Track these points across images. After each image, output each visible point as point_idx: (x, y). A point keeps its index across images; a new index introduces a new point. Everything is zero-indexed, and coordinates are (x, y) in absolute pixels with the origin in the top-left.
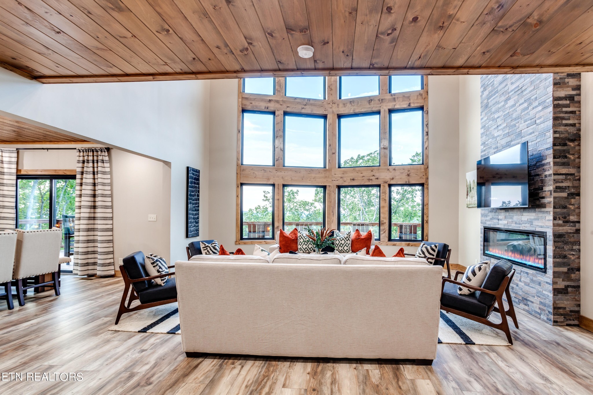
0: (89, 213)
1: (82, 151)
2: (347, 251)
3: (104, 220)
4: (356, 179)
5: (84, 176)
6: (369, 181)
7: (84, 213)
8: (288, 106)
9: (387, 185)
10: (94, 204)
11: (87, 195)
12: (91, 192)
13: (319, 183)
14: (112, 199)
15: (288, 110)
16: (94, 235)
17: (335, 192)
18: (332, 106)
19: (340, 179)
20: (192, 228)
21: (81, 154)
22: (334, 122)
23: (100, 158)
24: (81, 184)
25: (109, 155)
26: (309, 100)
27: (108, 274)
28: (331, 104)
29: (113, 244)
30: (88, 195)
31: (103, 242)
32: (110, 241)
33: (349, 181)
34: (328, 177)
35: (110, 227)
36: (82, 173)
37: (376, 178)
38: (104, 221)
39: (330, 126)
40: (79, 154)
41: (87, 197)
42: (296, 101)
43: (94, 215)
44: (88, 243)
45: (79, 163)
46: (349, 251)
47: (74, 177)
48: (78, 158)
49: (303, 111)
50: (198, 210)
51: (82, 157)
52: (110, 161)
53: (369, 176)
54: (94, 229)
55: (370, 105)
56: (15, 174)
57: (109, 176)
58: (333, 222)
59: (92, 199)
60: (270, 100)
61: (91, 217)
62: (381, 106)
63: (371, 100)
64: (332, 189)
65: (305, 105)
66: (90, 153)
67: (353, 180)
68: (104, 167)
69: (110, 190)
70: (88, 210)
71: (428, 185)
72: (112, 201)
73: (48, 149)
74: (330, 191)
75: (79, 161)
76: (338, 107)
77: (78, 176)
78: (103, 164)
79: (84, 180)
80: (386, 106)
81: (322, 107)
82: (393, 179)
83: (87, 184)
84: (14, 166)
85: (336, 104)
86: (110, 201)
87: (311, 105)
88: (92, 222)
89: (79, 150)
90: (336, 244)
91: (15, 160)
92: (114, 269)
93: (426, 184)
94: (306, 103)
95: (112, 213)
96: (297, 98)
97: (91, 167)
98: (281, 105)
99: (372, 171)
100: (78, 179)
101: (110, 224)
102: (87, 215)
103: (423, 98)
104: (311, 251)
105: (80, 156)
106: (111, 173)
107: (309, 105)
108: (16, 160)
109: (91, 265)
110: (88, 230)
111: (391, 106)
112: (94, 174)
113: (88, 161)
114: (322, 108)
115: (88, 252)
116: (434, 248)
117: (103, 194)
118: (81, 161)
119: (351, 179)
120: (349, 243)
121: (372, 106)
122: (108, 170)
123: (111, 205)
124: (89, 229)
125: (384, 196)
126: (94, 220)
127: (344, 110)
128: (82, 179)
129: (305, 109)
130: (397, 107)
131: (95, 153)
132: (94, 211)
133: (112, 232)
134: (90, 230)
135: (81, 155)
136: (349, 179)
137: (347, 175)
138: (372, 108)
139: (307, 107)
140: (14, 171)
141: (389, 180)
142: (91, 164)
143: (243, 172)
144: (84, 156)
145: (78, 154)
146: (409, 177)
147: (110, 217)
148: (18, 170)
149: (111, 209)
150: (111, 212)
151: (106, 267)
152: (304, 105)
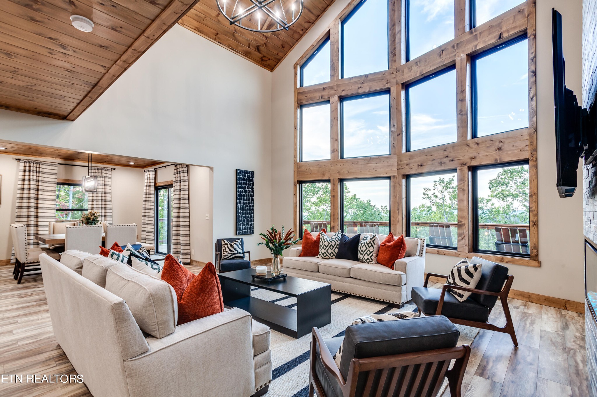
1: (176, 165)
2: (368, 261)
3: (185, 218)
4: (425, 164)
6: (441, 165)
8: (342, 89)
9: (466, 167)
12: (179, 197)
13: (380, 175)
15: (343, 94)
16: (179, 230)
17: (400, 184)
18: (396, 75)
19: (405, 166)
20: (243, 226)
21: (176, 168)
22: (399, 95)
23: (182, 169)
24: (174, 191)
26: (367, 76)
28: (395, 72)
29: (190, 238)
30: (177, 199)
31: (184, 235)
32: (187, 235)
33: (416, 167)
34: (392, 165)
35: (188, 224)
37: (451, 159)
39: (394, 100)
42: (352, 81)
43: (180, 214)
44: (177, 236)
46: (370, 261)
47: (171, 186)
49: (361, 91)
50: (253, 209)
53: (442, 158)
54: (179, 225)
55: (441, 58)
57: (187, 183)
58: (398, 222)
59: (179, 202)
60: (324, 88)
61: (178, 216)
62: (455, 55)
63: (443, 51)
64: (397, 181)
65: (363, 83)
66: (179, 166)
67: (421, 165)
68: (185, 176)
69: (188, 194)
71: (536, 160)
73: (166, 166)
74: (395, 183)
75: (174, 173)
76: (403, 75)
80: (463, 52)
81: (383, 79)
82: (474, 158)
83: (177, 190)
84: (153, 181)
85: (401, 72)
86: (188, 203)
87: (370, 81)
88: (178, 219)
90: (362, 250)
92: (190, 258)
93: (531, 160)
94: (364, 80)
96: (353, 77)
97: (179, 177)
98: (336, 90)
99: (445, 150)
102: (177, 214)
103: (524, 16)
104: (332, 257)
105: (175, 170)
107: (367, 82)
108: (154, 177)
111: (470, 49)
112: (180, 182)
113: (178, 173)
114: (383, 81)
115: (178, 243)
116: (472, 270)
117: (183, 198)
119: (418, 165)
120: (371, 251)
121: (444, 58)
123: (188, 206)
125: (463, 184)
126: (180, 218)
127: (409, 76)
128: (175, 187)
129: (362, 88)
130: (481, 46)
132: (179, 211)
133: (189, 228)
134: (177, 226)
136: (416, 165)
137: (415, 160)
138: (444, 61)
139: (365, 84)
140: (153, 184)
141: (469, 160)
143: (299, 170)
145: (174, 168)
146: (500, 152)
147: (187, 216)
148: (155, 183)
149: (188, 210)
151: (184, 256)
152: (360, 83)
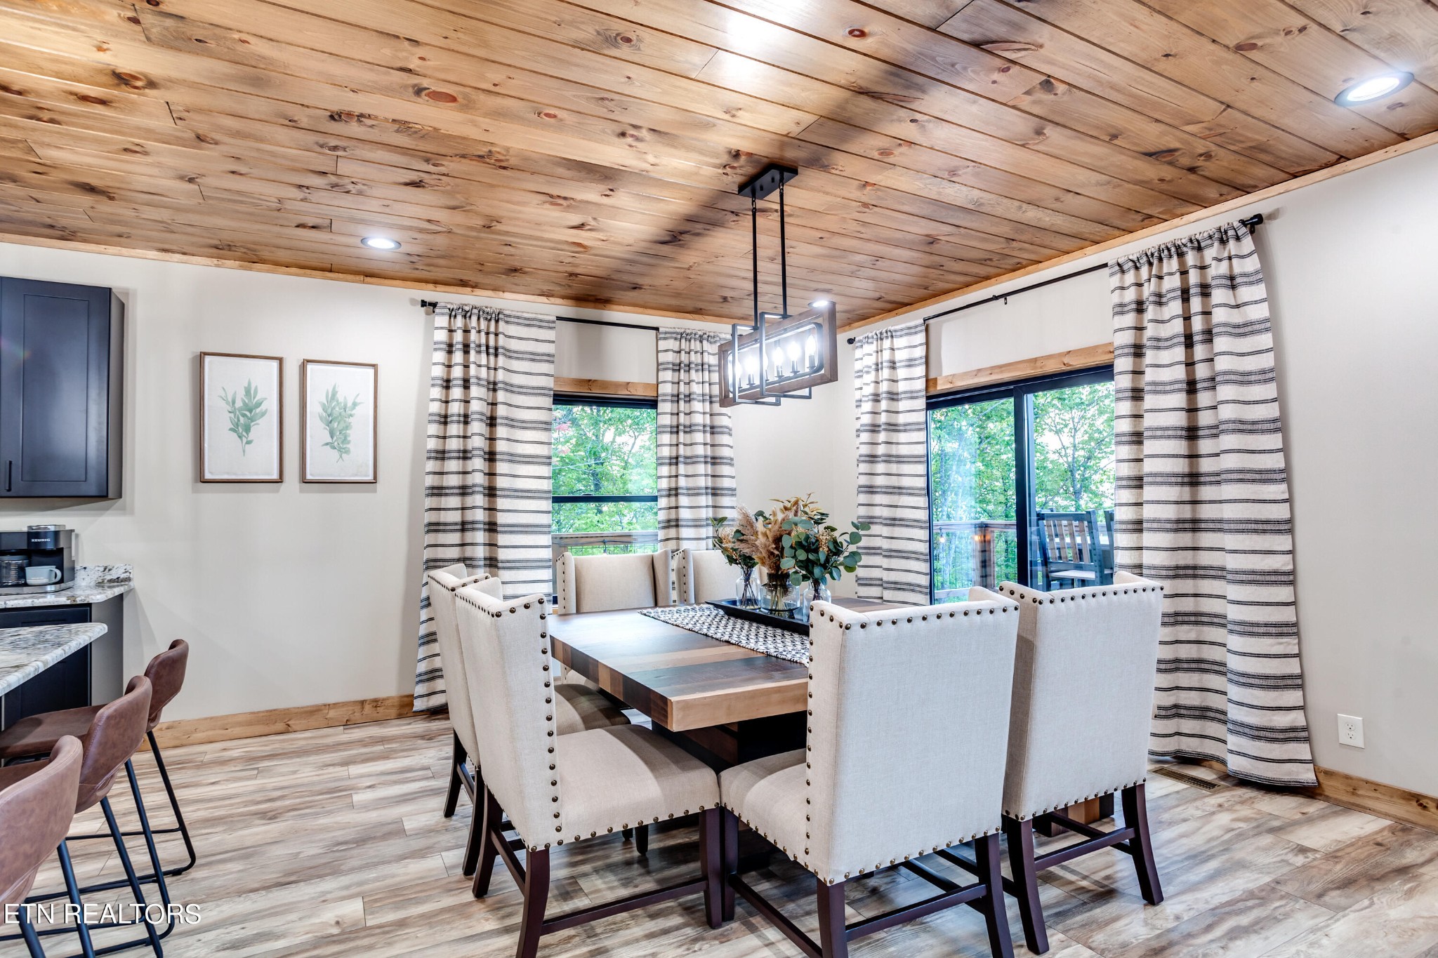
0: (1177, 503)
1: (1131, 264)
3: (1255, 531)
5: (1150, 356)
7: (1158, 502)
10: (1191, 465)
11: (1163, 433)
12: (1180, 419)
14: (1286, 440)
16: (1196, 595)
21: (1130, 278)
23: (1217, 270)
24: (1137, 394)
25: (1261, 249)
27: (1286, 778)
29: (1299, 644)
30: (1170, 433)
31: (1250, 629)
32: (1285, 630)
35: (1281, 563)
36: (1138, 351)
38: (1255, 537)
40: (1122, 280)
41: (1169, 437)
43: (1194, 511)
44: (1180, 624)
45: (1122, 313)
47: (1104, 372)
48: (1116, 298)
51: (1133, 289)
52: (1266, 275)
54: (1195, 568)
56: (924, 393)
57: (1266, 340)
59: (1181, 446)
61: (1184, 521)
66: (1169, 264)
68: (1238, 306)
69: (1274, 400)
70: (1173, 493)
72: (1285, 450)
73: (1005, 296)
75: (1121, 305)
77: (1123, 364)
78: (1231, 292)
79: (1150, 375)
83: (1160, 388)
84: (920, 371)
86: (1278, 451)
88: (1186, 539)
89: (1119, 265)
91: (920, 352)
92: (1315, 761)
95: (1289, 501)
97: (1178, 316)
100: (1120, 373)
101: (1283, 553)
102: (1170, 512)
105: (1123, 288)
106: (1270, 325)
108: (924, 354)
109: (1189, 717)
110: (1178, 572)
112: (1189, 342)
113: (1159, 300)
115: (1182, 661)
117: (1241, 422)
118: (1130, 303)
122: (1259, 312)
123: (1282, 465)
124: (1177, 568)
126: (1194, 530)
128: (1137, 373)
131: (1191, 258)
132: (1194, 494)
133: (1291, 588)
134: (1181, 572)
135: (1126, 285)
140: (920, 385)
142: (1175, 307)
144: (1140, 285)
145: (1115, 281)
147: (1278, 522)
148: (929, 382)
149: (1284, 486)
150: (1286, 496)
151: (1276, 746)
